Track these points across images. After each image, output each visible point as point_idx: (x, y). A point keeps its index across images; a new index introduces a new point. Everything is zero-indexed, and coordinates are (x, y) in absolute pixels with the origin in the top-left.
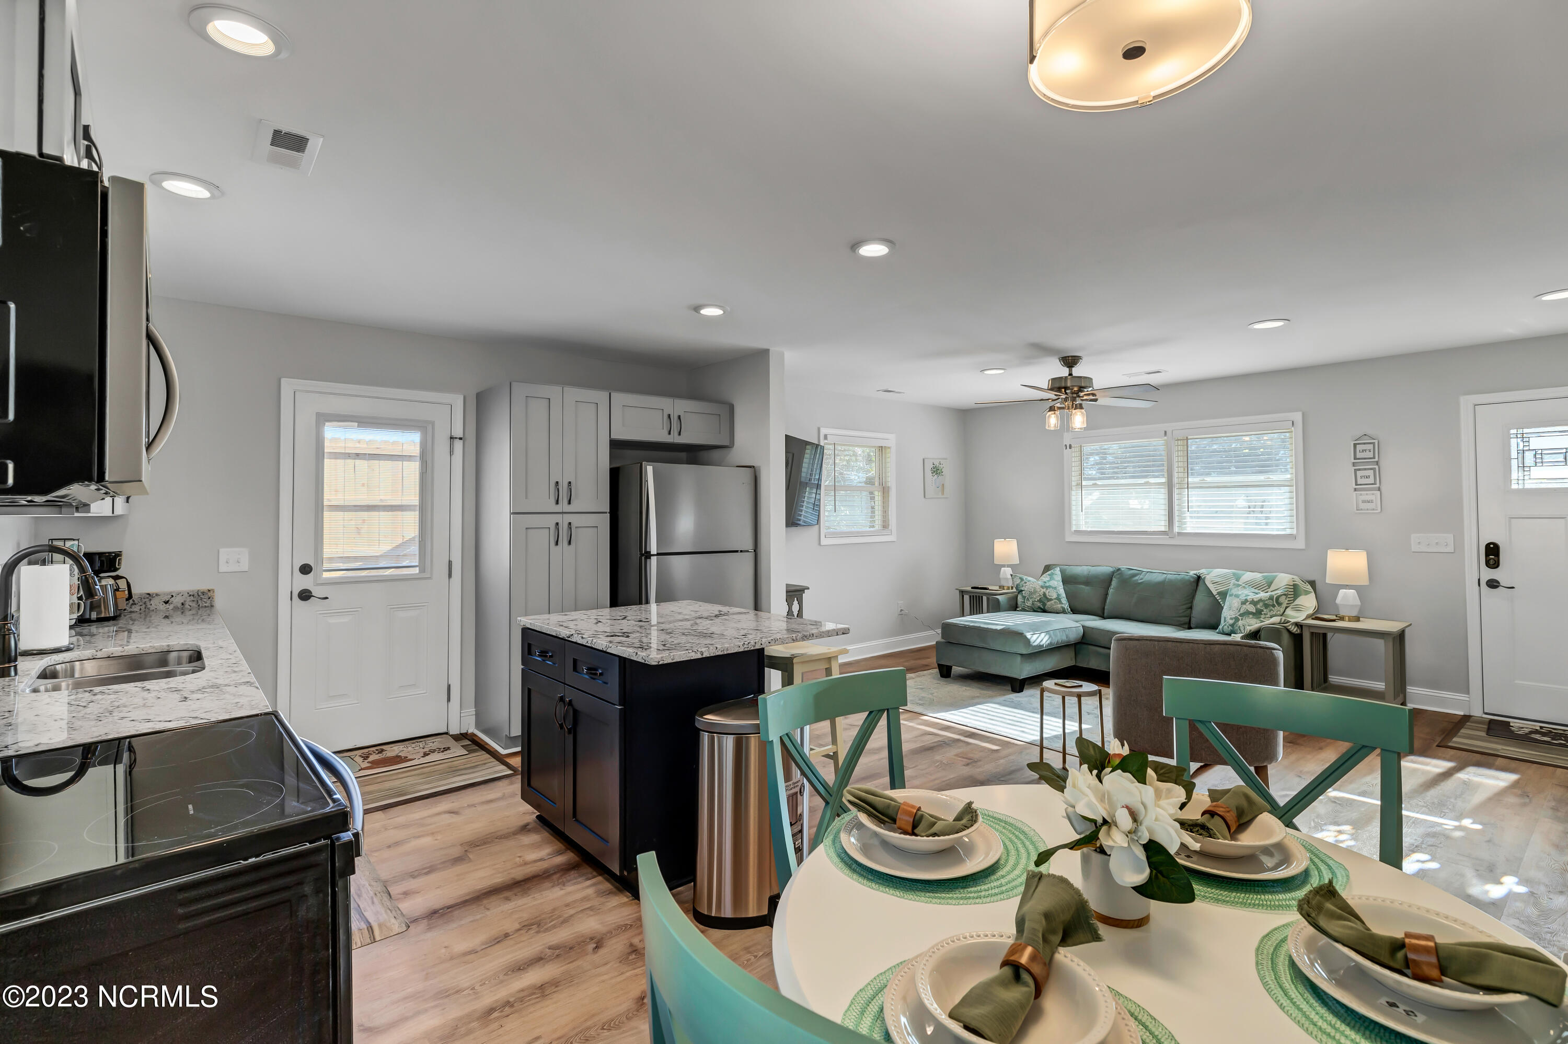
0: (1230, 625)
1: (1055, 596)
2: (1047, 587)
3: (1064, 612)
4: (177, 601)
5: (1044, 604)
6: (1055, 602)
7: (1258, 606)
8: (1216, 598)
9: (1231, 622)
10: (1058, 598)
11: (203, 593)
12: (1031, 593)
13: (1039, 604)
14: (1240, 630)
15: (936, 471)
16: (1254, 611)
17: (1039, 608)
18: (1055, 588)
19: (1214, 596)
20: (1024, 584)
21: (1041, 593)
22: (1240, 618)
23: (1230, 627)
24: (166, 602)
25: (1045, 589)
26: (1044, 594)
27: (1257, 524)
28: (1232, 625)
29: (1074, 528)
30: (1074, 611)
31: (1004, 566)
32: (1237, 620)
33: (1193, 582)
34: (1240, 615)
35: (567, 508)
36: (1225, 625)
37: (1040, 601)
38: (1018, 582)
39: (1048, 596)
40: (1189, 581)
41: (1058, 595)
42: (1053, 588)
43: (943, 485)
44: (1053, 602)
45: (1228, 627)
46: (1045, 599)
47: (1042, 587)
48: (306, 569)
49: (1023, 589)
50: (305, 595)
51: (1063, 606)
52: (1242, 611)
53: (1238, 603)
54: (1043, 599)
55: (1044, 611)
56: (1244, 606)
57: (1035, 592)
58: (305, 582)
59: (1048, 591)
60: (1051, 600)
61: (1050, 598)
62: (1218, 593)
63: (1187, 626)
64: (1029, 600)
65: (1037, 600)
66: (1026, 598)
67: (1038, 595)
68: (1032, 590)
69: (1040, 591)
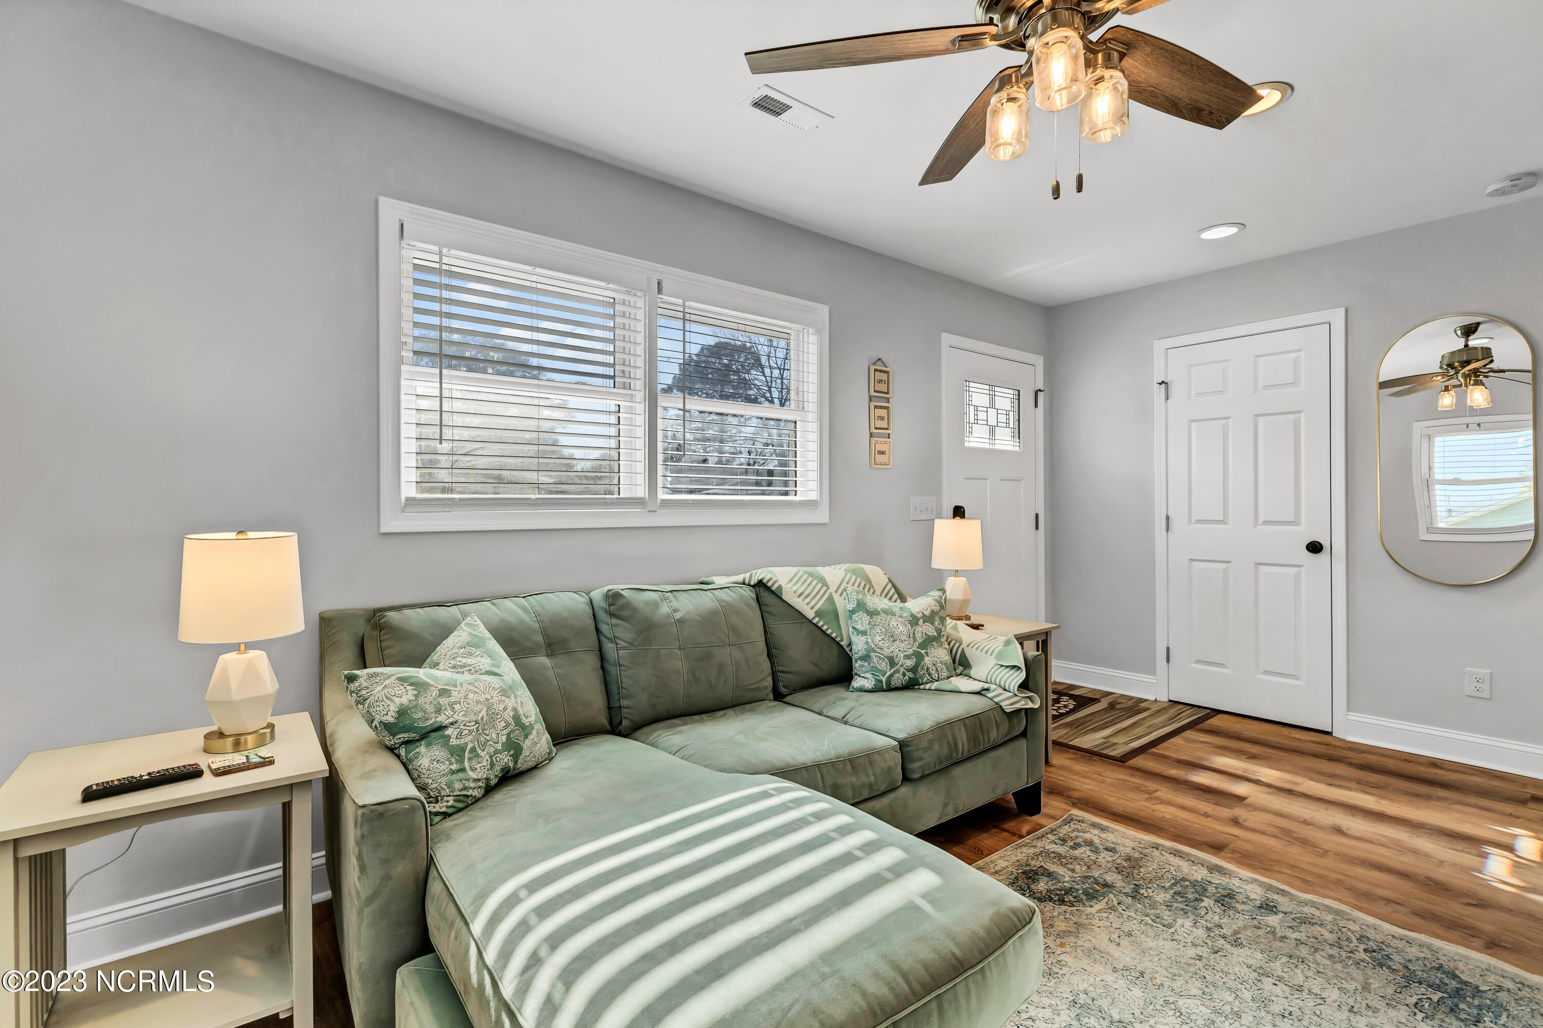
0: (908, 670)
8: (816, 625)
9: (910, 663)
14: (929, 674)
19: (810, 621)
20: (443, 701)
22: (923, 652)
23: (908, 674)
27: (758, 483)
28: (914, 669)
29: (406, 490)
32: (919, 657)
33: (757, 598)
34: (922, 646)
36: (897, 671)
38: (405, 700)
40: (751, 595)
45: (904, 675)
49: (442, 719)
52: (920, 640)
53: (903, 623)
56: (919, 629)
57: (493, 716)
62: (818, 614)
63: (771, 696)
64: (478, 756)
65: (499, 746)
66: (473, 750)
67: (503, 724)
68: (484, 713)
69: (505, 709)
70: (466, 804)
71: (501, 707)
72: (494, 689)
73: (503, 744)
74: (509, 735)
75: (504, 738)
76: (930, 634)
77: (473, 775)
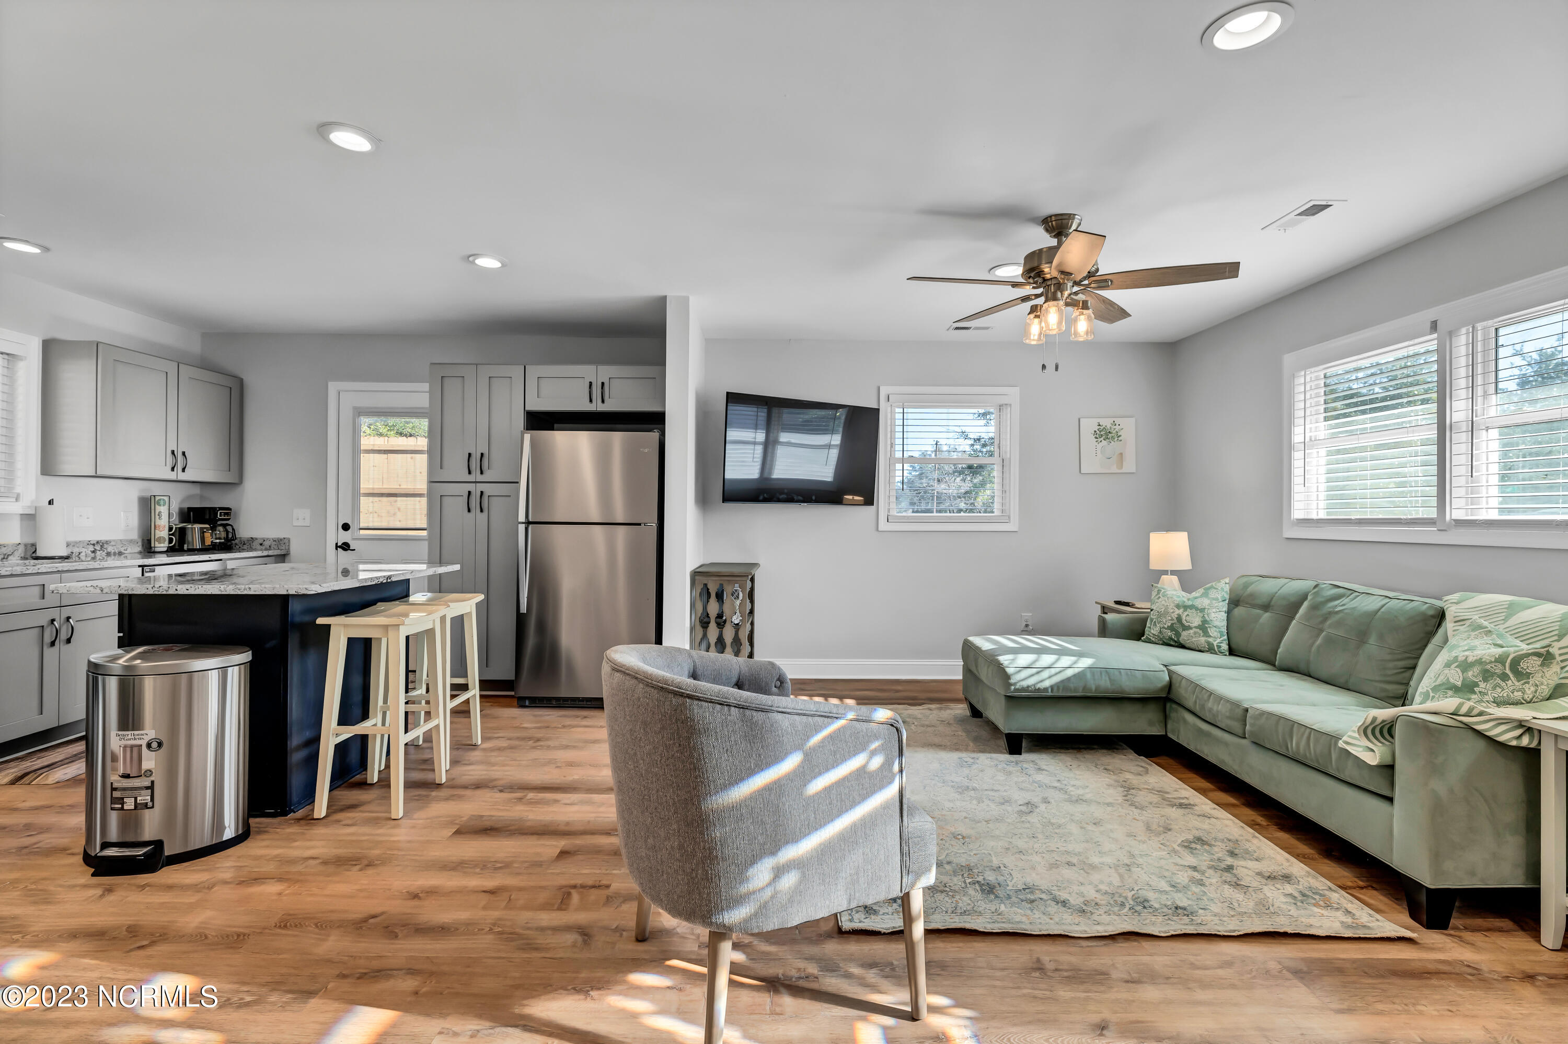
1: (1196, 621)
2: (1186, 608)
3: (1211, 650)
4: (267, 544)
5: (1178, 634)
6: (1195, 633)
7: (1470, 674)
10: (1204, 627)
11: (281, 540)
12: (1160, 615)
13: (1170, 633)
15: (1104, 434)
16: (1459, 684)
17: (1171, 639)
18: (1202, 610)
21: (1175, 616)
24: (261, 544)
25: (1181, 610)
26: (1179, 619)
29: (1297, 514)
30: (1232, 652)
31: (1165, 572)
33: (1433, 616)
35: (480, 478)
37: (1171, 628)
39: (1184, 622)
40: (1423, 614)
41: (1205, 622)
42: (1197, 609)
43: (1121, 454)
44: (1191, 631)
46: (1179, 625)
47: (1178, 606)
48: (346, 527)
49: (1155, 608)
50: (345, 547)
51: (1210, 640)
54: (1177, 626)
55: (1182, 646)
56: (1447, 671)
57: (1166, 613)
58: (344, 537)
59: (1186, 613)
60: (1189, 628)
61: (1187, 624)
64: (1156, 625)
65: (1166, 626)
66: (1155, 622)
67: (1170, 618)
68: (1163, 610)
69: (1173, 612)
70: (1149, 641)
71: (1172, 611)
72: (1174, 603)
73: (1168, 626)
74: (1172, 624)
75: (1169, 624)
76: (1452, 680)
77: (1152, 631)
